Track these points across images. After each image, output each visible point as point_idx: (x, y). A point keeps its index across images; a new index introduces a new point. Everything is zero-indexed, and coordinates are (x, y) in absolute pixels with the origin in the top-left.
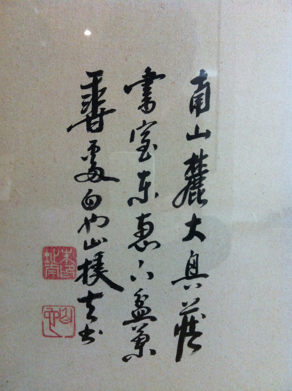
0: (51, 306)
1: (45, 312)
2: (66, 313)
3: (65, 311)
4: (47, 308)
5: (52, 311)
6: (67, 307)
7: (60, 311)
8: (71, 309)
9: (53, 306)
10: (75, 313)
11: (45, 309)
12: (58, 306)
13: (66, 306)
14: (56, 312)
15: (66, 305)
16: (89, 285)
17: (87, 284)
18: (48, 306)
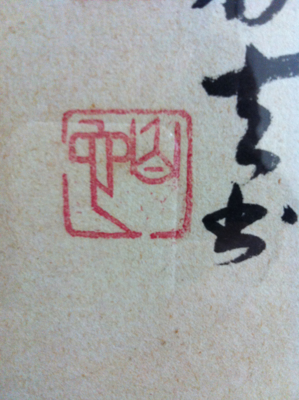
0: (99, 112)
1: (74, 138)
2: (157, 138)
3: (151, 132)
4: (83, 121)
5: (101, 134)
6: (161, 116)
7: (133, 131)
8: (178, 125)
9: (105, 112)
10: (191, 141)
11: (74, 126)
12: (123, 112)
13: (155, 112)
14: (117, 135)
15: (158, 109)
16: (251, 22)
17: (244, 20)
18: (84, 112)
